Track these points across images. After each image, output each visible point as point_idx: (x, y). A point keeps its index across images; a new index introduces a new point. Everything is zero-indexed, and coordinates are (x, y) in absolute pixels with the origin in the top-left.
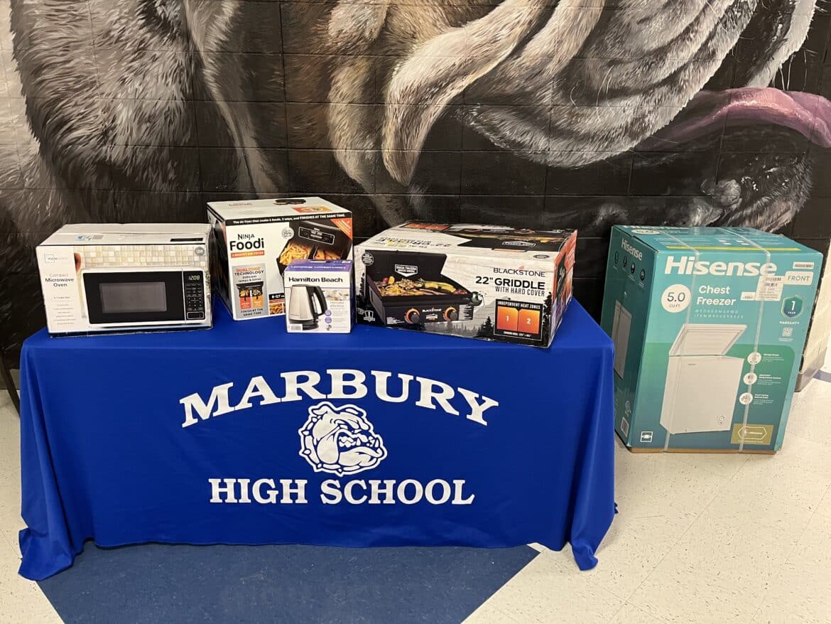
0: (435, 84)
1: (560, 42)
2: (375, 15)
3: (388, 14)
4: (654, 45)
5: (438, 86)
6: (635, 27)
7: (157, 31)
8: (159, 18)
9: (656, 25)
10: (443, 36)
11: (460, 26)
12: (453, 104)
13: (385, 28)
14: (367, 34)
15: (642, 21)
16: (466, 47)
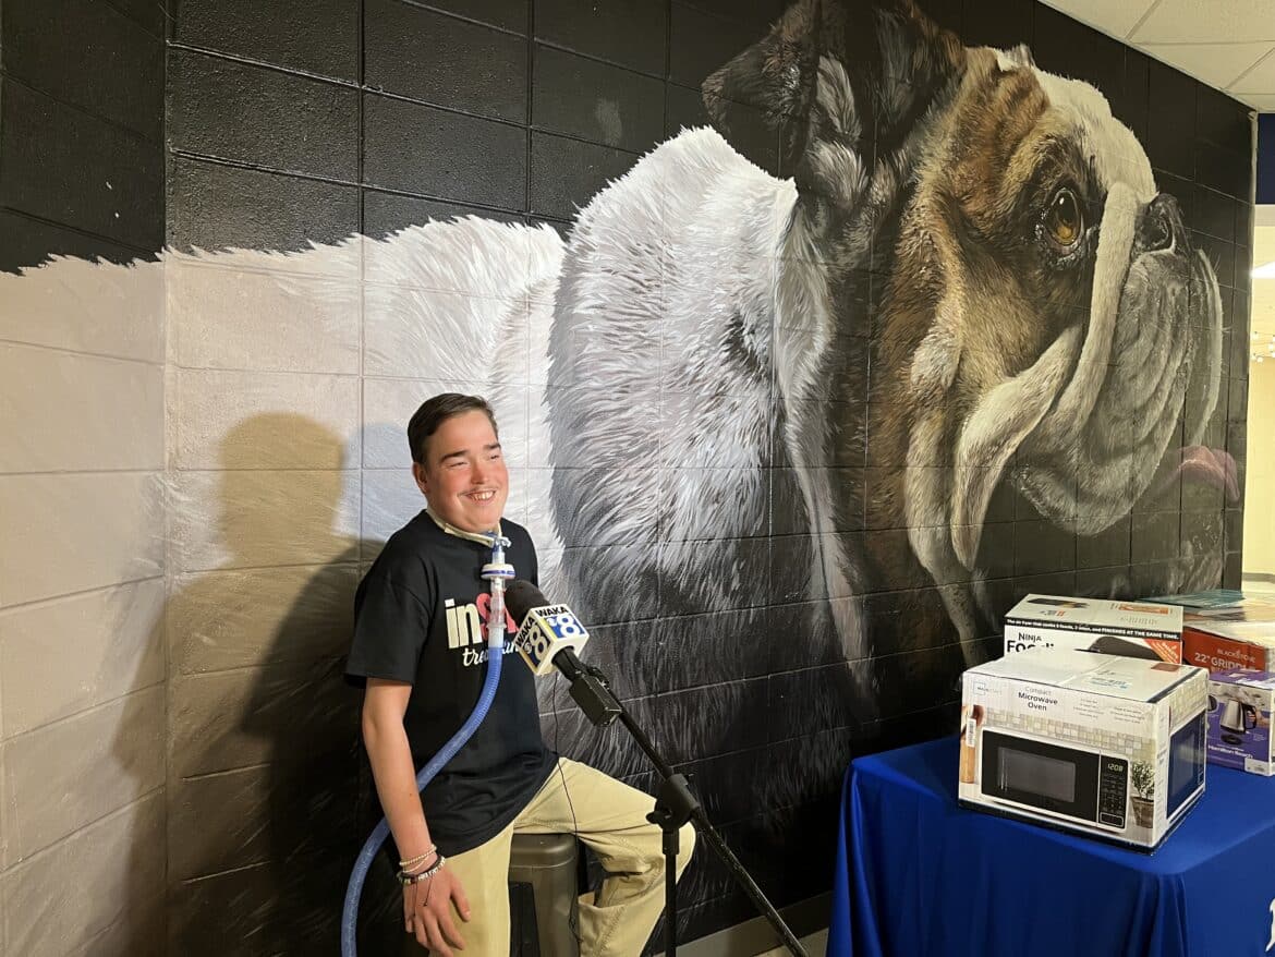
0: (995, 443)
1: (1082, 397)
2: (950, 359)
3: (961, 359)
4: (1139, 403)
5: (997, 443)
6: (1127, 384)
7: (740, 370)
8: (744, 351)
9: (1140, 382)
10: (1002, 387)
11: (1014, 376)
12: (1008, 467)
13: (958, 375)
14: (943, 381)
15: (1130, 379)
16: (1019, 399)
